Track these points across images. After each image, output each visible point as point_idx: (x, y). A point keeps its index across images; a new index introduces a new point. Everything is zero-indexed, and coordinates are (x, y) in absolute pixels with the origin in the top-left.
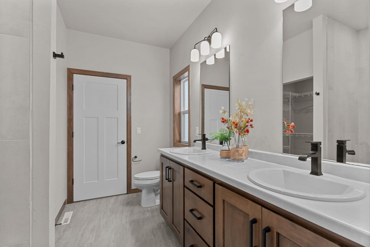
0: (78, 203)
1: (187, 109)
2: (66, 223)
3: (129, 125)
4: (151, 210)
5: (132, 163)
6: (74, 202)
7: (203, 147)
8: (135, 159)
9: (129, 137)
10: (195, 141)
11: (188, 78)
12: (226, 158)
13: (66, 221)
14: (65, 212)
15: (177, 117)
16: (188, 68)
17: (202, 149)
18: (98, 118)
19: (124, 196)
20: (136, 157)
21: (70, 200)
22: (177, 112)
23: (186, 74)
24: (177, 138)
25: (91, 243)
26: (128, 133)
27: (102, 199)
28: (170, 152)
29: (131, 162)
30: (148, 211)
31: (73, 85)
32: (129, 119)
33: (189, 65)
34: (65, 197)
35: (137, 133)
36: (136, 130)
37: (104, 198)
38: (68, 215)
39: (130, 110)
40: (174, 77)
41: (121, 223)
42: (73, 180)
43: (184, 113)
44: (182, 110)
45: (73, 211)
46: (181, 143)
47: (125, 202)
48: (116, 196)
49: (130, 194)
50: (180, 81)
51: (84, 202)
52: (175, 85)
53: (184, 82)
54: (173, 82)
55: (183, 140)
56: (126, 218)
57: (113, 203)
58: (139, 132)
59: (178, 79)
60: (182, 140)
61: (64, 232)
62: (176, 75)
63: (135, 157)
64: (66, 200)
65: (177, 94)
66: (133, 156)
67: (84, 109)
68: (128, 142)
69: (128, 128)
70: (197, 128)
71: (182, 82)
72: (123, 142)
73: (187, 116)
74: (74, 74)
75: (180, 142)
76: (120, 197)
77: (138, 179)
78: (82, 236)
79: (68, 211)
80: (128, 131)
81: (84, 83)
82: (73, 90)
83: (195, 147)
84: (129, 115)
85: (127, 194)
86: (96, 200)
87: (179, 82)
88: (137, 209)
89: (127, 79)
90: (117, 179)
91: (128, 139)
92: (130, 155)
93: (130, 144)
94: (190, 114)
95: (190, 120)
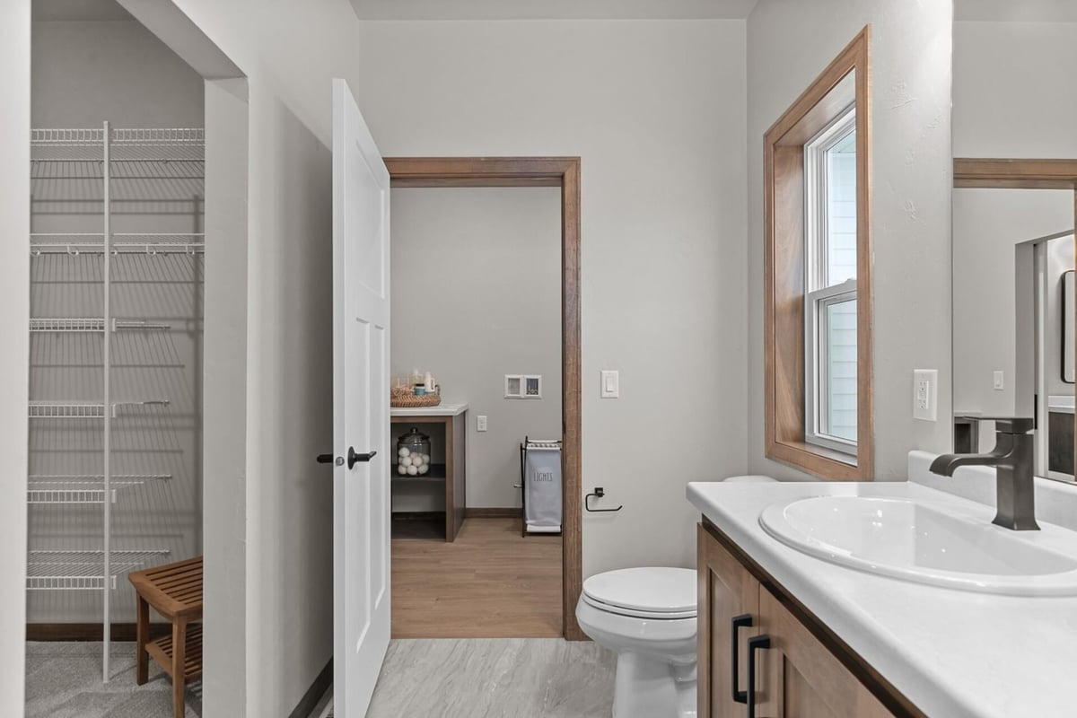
3: (570, 361)
5: (585, 515)
8: (595, 500)
9: (572, 409)
11: (853, 113)
15: (786, 322)
16: (855, 49)
17: (999, 521)
20: (599, 493)
22: (786, 293)
23: (845, 90)
24: (789, 419)
26: (566, 392)
29: (579, 512)
33: (866, 28)
35: (604, 394)
36: (601, 380)
39: (578, 296)
40: (766, 136)
43: (825, 300)
44: (812, 287)
46: (808, 449)
47: (549, 682)
49: (574, 639)
50: (801, 148)
52: (777, 173)
53: (822, 151)
54: (767, 159)
55: (818, 434)
58: (612, 385)
59: (792, 138)
60: (815, 431)
62: (779, 121)
63: (597, 489)
65: (783, 213)
66: (587, 488)
68: (571, 430)
69: (566, 372)
70: (929, 377)
71: (810, 150)
75: (801, 438)
80: (569, 384)
83: (908, 482)
84: (571, 321)
87: (796, 157)
89: (563, 176)
91: (568, 415)
92: (575, 480)
93: (575, 436)
94: (872, 295)
95: (872, 327)
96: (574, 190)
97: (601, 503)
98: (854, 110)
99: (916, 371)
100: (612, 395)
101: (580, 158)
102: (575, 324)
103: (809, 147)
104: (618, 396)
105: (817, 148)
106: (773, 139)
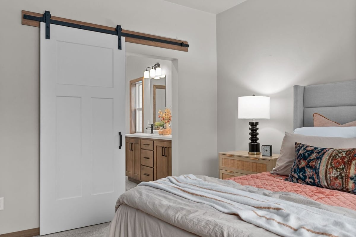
1: (141, 106)
7: (151, 132)
10: (147, 129)
12: (161, 134)
15: (133, 113)
16: (142, 78)
22: (133, 109)
40: (130, 82)
43: (139, 110)
44: (137, 108)
52: (132, 88)
53: (139, 85)
54: (130, 85)
59: (134, 83)
60: (138, 131)
65: (133, 95)
71: (137, 85)
73: (141, 112)
75: (135, 132)
87: (134, 85)
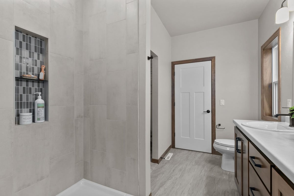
0: (178, 149)
2: (167, 159)
3: (213, 98)
4: (229, 175)
6: (175, 148)
7: (291, 124)
8: (219, 126)
9: (213, 107)
13: (168, 158)
14: (169, 152)
16: (277, 32)
17: (289, 126)
18: (189, 93)
19: (209, 154)
20: (220, 125)
21: (173, 146)
22: (267, 82)
24: (267, 110)
25: (177, 178)
26: (212, 104)
27: (192, 151)
28: (242, 124)
29: (215, 128)
30: (226, 174)
31: (174, 72)
32: (213, 93)
33: (279, 28)
34: (170, 144)
35: (221, 105)
36: (220, 102)
37: (194, 151)
38: (170, 155)
40: (262, 47)
41: (200, 174)
42: (175, 133)
44: (274, 81)
45: (174, 153)
47: (208, 159)
48: (203, 153)
49: (215, 155)
50: (271, 49)
51: (181, 150)
52: (264, 55)
56: (205, 172)
57: (199, 157)
58: (223, 102)
60: (274, 114)
61: (165, 164)
62: (264, 45)
63: (219, 124)
64: (171, 145)
65: (266, 64)
66: (217, 123)
67: (181, 87)
68: (213, 112)
69: (213, 100)
70: (289, 101)
72: (208, 112)
74: (175, 65)
75: (271, 115)
76: (206, 154)
77: (218, 144)
78: (174, 171)
79: (171, 153)
80: (213, 103)
81: (181, 69)
82: (174, 75)
85: (212, 153)
86: (189, 151)
87: (269, 51)
88: (216, 168)
89: (211, 60)
90: (204, 139)
91: (213, 109)
92: (214, 122)
93: (214, 113)
94: (280, 84)
95: (280, 90)
96: (214, 63)
97: (220, 127)
98: (277, 45)
99: (288, 100)
100: (223, 105)
101: (215, 57)
102: (214, 90)
103: (273, 49)
104: (224, 105)
105: (276, 48)
106: (263, 48)
